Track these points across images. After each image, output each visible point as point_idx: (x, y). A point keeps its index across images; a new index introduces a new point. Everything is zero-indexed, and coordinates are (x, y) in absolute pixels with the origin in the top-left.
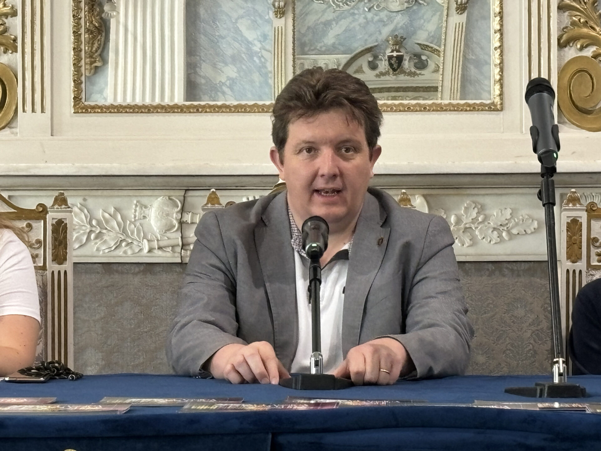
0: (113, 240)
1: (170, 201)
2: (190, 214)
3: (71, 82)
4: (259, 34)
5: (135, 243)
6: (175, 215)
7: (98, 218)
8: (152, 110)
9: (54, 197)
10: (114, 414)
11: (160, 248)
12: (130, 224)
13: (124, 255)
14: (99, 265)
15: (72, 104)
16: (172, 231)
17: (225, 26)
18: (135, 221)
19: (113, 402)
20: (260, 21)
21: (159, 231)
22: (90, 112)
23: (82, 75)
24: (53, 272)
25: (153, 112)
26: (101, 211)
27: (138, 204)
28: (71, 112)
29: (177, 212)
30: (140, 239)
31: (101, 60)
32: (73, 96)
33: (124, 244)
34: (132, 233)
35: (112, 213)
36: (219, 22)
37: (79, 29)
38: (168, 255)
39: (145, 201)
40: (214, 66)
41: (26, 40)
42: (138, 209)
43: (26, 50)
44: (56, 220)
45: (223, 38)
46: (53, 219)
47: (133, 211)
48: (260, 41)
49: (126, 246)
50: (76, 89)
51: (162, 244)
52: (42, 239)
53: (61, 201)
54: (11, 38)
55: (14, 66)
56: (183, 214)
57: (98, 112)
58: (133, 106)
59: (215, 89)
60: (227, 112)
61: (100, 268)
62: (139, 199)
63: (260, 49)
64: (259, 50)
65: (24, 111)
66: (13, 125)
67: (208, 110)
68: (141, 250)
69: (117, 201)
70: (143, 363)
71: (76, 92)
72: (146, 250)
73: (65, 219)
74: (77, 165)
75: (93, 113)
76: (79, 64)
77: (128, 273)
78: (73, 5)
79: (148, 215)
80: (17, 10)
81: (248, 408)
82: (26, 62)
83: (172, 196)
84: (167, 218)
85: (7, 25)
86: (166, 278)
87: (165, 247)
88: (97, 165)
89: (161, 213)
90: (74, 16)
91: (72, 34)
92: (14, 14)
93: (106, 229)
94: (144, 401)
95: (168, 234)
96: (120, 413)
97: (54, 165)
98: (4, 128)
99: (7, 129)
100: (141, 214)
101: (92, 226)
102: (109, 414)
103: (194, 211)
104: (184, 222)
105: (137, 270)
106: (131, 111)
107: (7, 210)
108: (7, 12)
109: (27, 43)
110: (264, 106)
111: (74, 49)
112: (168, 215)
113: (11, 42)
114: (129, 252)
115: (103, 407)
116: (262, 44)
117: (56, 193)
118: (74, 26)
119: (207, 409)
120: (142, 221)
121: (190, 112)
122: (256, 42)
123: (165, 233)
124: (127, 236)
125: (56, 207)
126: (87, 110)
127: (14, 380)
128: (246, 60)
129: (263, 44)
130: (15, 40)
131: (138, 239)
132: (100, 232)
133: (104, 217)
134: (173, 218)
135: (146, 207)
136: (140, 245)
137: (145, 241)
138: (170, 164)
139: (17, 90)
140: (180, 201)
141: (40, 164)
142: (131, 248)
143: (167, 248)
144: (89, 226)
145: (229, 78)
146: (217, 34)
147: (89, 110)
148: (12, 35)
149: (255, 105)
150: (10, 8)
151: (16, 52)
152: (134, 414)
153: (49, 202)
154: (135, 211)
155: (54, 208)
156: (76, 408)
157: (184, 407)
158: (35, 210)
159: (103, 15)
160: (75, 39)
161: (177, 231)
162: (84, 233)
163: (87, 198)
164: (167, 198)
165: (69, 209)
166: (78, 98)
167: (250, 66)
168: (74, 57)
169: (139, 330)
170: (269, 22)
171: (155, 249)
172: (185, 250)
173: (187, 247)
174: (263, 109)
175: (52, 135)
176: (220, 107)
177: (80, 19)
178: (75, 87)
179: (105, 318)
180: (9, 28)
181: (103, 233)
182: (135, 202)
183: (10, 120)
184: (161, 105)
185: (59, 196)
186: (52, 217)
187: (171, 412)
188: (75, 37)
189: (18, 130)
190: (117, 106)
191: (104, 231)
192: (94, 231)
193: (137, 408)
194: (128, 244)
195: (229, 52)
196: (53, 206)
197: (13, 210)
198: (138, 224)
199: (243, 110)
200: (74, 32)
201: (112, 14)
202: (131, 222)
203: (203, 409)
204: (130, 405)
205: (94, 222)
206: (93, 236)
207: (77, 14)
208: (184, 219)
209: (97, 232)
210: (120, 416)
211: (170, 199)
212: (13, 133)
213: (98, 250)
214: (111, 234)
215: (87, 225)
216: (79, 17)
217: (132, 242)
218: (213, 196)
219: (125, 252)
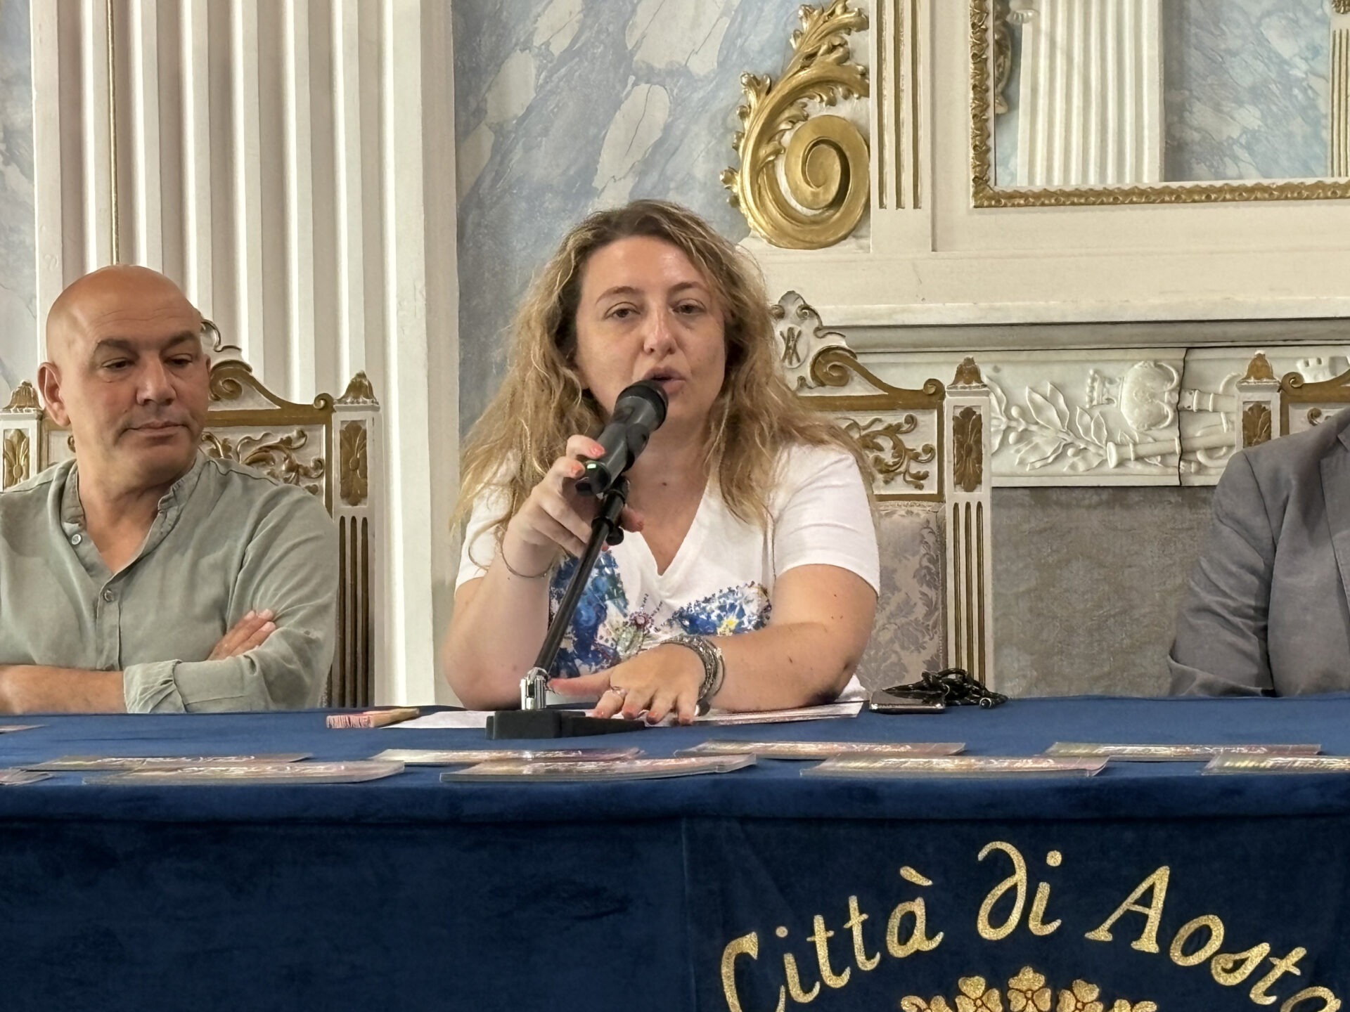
0: (1049, 443)
1: (1157, 369)
2: (1196, 394)
3: (968, 150)
4: (1303, 43)
5: (1092, 449)
6: (1166, 396)
7: (1021, 403)
8: (1121, 198)
9: (958, 365)
10: (1079, 775)
11: (1139, 458)
12: (1081, 416)
13: (1071, 472)
14: (1027, 492)
15: (972, 190)
16: (1162, 426)
17: (1237, 32)
18: (1092, 407)
19: (1072, 751)
20: (1304, 21)
21: (1138, 428)
22: (1005, 206)
23: (989, 136)
24: (956, 506)
25: (1123, 203)
26: (1027, 390)
27: (1096, 376)
28: (969, 204)
29: (1171, 391)
30: (1100, 441)
31: (1004, 103)
32: (972, 177)
33: (1070, 452)
34: (1087, 431)
35: (1048, 395)
36: (1226, 25)
37: (983, 50)
38: (1154, 470)
39: (1109, 370)
40: (1217, 108)
41: (884, 74)
42: (1096, 385)
43: (885, 92)
44: (962, 409)
45: (1233, 53)
46: (955, 407)
47: (1088, 389)
48: (1306, 59)
49: (1075, 455)
50: (978, 163)
51: (1143, 450)
52: (935, 444)
53: (968, 373)
54: (857, 71)
55: (862, 122)
56: (1183, 393)
57: (1019, 205)
58: (1086, 192)
59: (1219, 151)
60: (1265, 199)
61: (1025, 497)
62: (1100, 366)
63: (1306, 74)
64: (1304, 76)
65: (882, 205)
66: (863, 232)
67: (1228, 196)
68: (1103, 462)
69: (1058, 372)
70: (1109, 673)
71: (978, 169)
72: (1112, 461)
73: (979, 407)
74: (983, 304)
75: (1011, 206)
76: (984, 115)
77: (1078, 506)
78: (973, 5)
79: (1117, 398)
80: (867, 18)
81: (1332, 766)
82: (885, 113)
83: (1161, 360)
84: (1152, 402)
85: (849, 46)
86: (1152, 515)
87: (1149, 456)
88: (1020, 303)
89: (1140, 394)
90: (974, 25)
91: (971, 60)
92: (863, 25)
93: (1037, 423)
94: (1130, 750)
95: (1155, 432)
96: (1090, 773)
97: (940, 305)
98: (845, 237)
99: (850, 240)
100: (1103, 395)
101: (1010, 418)
102: (1071, 776)
103: (1202, 388)
104: (1184, 409)
105: (1095, 499)
106: (1083, 201)
107: (868, 391)
108: (850, 22)
109: (887, 79)
110: (1335, 186)
111: (974, 87)
112: (1153, 396)
113: (855, 78)
114: (1081, 467)
115: (1056, 762)
116: (1309, 64)
117: (961, 359)
118: (974, 45)
119: (1254, 768)
120: (1106, 408)
121: (1194, 201)
122: (1297, 60)
123: (1149, 429)
124: (1078, 437)
125: (960, 385)
126: (998, 201)
127: (887, 709)
128: (1278, 95)
129: (1312, 63)
130: (864, 74)
131: (1097, 442)
132: (1025, 430)
133: (1032, 401)
134: (1163, 402)
135: (1111, 382)
136: (1101, 452)
137: (1111, 445)
138: (1155, 301)
139: (868, 166)
140: (1177, 371)
141: (915, 305)
142: (1084, 459)
143: (1153, 459)
144: (1004, 419)
145: (1245, 131)
146: (1223, 46)
147: (1003, 201)
148: (859, 65)
149: (1319, 185)
150: (853, 14)
151: (867, 95)
152: (1117, 776)
153: (946, 376)
154: (1092, 388)
155: (956, 388)
156: (1006, 764)
157: (1209, 764)
158: (921, 391)
159: (1008, 18)
160: (975, 69)
161: (1170, 426)
162: (997, 432)
163: (999, 366)
164: (1152, 364)
165: (986, 389)
166: (982, 179)
167: (1287, 108)
168: (974, 102)
169: (1101, 612)
170: (1324, 21)
171: (1130, 459)
172: (1185, 461)
173: (1191, 457)
174: (1334, 193)
175: (934, 250)
176: (1251, 190)
177: (986, 30)
178: (976, 157)
179: (1036, 589)
180: (854, 51)
181: (1030, 431)
182: (1091, 372)
183: (855, 222)
184: (1139, 189)
185: (965, 365)
186: (953, 403)
187: (1185, 772)
188: (977, 65)
189: (871, 241)
190: (1055, 193)
191: (1034, 428)
192: (1014, 428)
193: (1117, 765)
194: (1079, 452)
195: (1246, 80)
196: (956, 382)
197: (881, 392)
198: (1096, 413)
199: (1296, 195)
200: (974, 56)
201: (1025, 15)
202: (1083, 409)
203: (1246, 768)
204: (1108, 759)
205: (1014, 412)
206: (1012, 437)
207: (980, 21)
208: (1185, 404)
209: (1020, 429)
210: (1090, 780)
211: (1157, 365)
212: (861, 248)
213: (1022, 462)
214: (1046, 433)
215: (1000, 417)
216: (983, 27)
217: (1085, 449)
218: (1259, 363)
219: (1073, 467)
